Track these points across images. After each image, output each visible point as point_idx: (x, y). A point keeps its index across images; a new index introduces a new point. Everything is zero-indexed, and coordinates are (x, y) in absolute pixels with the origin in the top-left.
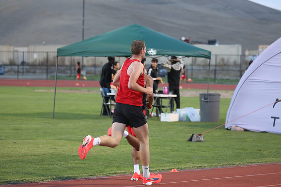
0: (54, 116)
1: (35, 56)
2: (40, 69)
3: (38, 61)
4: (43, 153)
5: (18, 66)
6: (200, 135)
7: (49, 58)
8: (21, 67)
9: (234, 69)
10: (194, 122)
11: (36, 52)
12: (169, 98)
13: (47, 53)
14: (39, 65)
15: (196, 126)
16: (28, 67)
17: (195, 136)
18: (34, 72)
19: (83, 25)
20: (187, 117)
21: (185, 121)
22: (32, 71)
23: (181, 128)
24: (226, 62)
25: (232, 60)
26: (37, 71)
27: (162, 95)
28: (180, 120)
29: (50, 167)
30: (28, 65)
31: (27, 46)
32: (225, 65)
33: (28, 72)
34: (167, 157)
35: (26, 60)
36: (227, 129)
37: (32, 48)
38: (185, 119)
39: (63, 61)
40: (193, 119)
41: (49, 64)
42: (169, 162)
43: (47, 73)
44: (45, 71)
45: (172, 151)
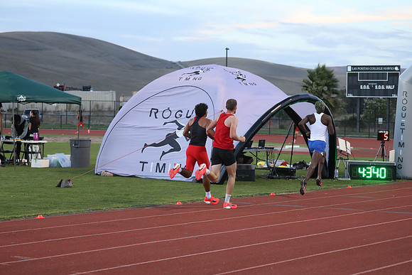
6: (69, 180)
9: (108, 115)
10: (64, 168)
12: (39, 144)
15: (66, 172)
17: (63, 182)
20: (58, 163)
21: (55, 167)
23: (51, 174)
24: (100, 108)
25: (106, 106)
27: (32, 142)
28: (51, 166)
32: (100, 111)
34: (34, 204)
36: (97, 174)
38: (56, 165)
40: (63, 165)
42: (35, 208)
45: (40, 197)
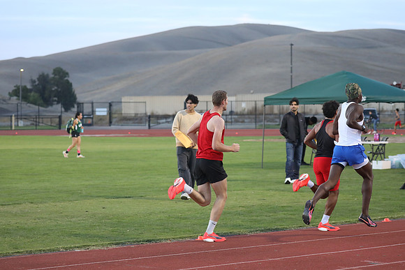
0: (263, 166)
1: (244, 105)
2: (249, 118)
3: (246, 110)
4: (251, 204)
5: (226, 115)
7: (257, 106)
8: (230, 116)
11: (244, 101)
12: (381, 144)
13: (256, 101)
14: (248, 114)
16: (236, 117)
18: (243, 122)
19: (291, 72)
20: (400, 164)
21: (398, 169)
22: (241, 120)
23: (393, 176)
26: (246, 121)
27: (373, 142)
28: (393, 168)
29: (259, 218)
30: (237, 114)
31: (235, 95)
33: (237, 121)
35: (234, 110)
37: (240, 97)
38: (398, 167)
39: (272, 109)
41: (257, 112)
43: (256, 122)
44: (254, 120)
